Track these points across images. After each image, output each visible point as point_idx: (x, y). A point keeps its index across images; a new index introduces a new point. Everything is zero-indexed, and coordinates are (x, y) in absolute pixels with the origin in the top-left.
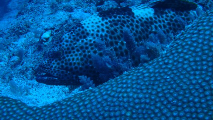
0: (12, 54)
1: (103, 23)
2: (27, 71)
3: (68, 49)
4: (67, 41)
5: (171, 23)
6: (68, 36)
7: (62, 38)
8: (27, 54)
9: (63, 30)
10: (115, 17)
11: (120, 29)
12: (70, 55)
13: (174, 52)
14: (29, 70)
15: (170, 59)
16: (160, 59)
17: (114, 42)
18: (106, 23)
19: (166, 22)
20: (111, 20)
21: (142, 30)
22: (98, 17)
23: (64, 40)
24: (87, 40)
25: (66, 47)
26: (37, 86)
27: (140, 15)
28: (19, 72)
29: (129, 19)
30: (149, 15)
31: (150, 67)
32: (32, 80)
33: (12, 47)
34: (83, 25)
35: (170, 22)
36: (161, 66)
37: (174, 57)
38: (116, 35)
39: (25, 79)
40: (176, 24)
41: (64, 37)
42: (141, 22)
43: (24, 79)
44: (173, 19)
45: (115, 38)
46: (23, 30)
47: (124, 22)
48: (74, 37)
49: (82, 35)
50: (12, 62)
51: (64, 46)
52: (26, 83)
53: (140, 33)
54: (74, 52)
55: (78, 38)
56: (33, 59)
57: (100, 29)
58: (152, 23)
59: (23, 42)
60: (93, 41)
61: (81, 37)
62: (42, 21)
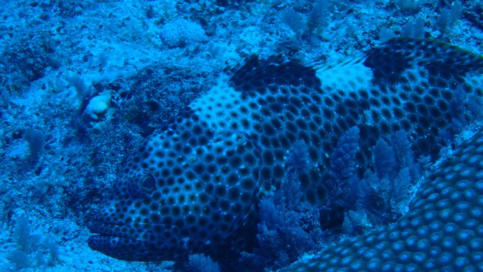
0: (11, 133)
1: (246, 104)
2: (51, 195)
3: (166, 173)
4: (160, 154)
5: (416, 104)
6: (161, 141)
7: (147, 148)
8: (49, 141)
9: (142, 95)
10: (274, 90)
11: (287, 120)
12: (171, 188)
13: (429, 215)
14: (55, 192)
15: (420, 237)
16: (394, 233)
17: (273, 154)
18: (253, 106)
19: (403, 102)
20: (264, 97)
21: (340, 121)
22: (232, 90)
23: (153, 152)
24: (209, 147)
25: (160, 170)
26: (76, 236)
27: (334, 85)
28: (31, 194)
29: (309, 96)
30: (359, 86)
31: (370, 254)
32: (62, 218)
33: (10, 113)
34: (197, 113)
35: (412, 102)
36: (397, 253)
37: (431, 231)
38: (277, 135)
39: (45, 216)
40: (427, 106)
41: (151, 143)
42: (338, 103)
43: (43, 214)
44: (422, 96)
45: (275, 143)
46: (36, 57)
47: (296, 102)
48: (177, 142)
49: (197, 137)
50: (13, 159)
51: (155, 166)
52: (48, 226)
53: (337, 130)
54: (181, 181)
55: (188, 144)
56: (65, 162)
57: (238, 121)
58: (365, 105)
59: (37, 100)
60: (226, 150)
61: (193, 143)
62: (82, 36)
